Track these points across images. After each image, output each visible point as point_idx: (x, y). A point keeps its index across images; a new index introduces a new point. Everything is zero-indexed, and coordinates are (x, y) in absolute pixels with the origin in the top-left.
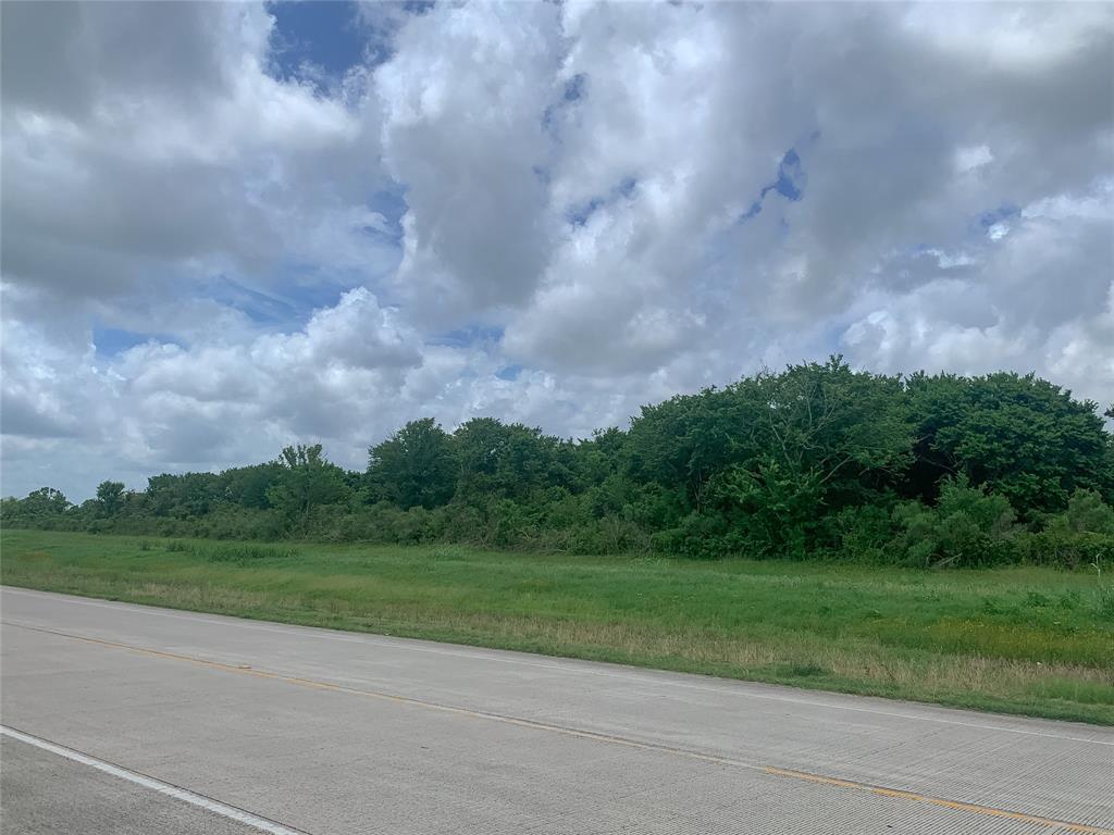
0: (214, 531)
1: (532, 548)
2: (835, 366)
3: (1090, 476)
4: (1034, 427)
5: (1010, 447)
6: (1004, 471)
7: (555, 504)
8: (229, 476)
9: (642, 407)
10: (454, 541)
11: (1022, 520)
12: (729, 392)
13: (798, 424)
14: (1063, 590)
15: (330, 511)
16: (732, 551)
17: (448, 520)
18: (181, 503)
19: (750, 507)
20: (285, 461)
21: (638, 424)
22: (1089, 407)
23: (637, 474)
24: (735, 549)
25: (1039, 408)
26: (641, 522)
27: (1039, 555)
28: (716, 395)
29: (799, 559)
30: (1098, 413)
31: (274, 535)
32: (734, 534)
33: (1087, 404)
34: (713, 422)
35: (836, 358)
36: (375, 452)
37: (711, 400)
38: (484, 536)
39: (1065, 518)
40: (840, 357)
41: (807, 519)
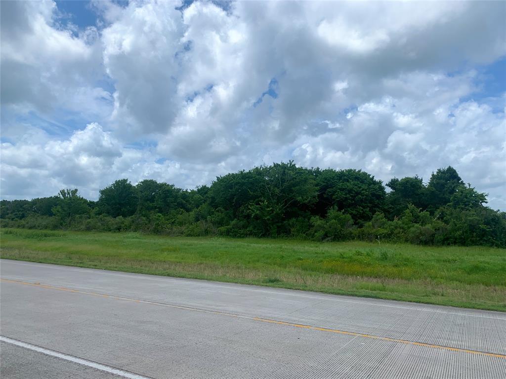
0: (27, 225)
1: (168, 234)
2: (291, 164)
3: (379, 208)
4: (361, 189)
5: (352, 196)
6: (349, 206)
7: (179, 216)
8: (35, 202)
9: (217, 177)
10: (135, 231)
11: (355, 224)
12: (250, 172)
13: (276, 186)
14: (368, 250)
15: (81, 217)
16: (249, 234)
17: (133, 222)
18: (12, 213)
19: (257, 218)
20: (61, 195)
21: (215, 184)
22: (380, 182)
23: (214, 204)
24: (251, 234)
25: (362, 182)
26: (214, 223)
27: (362, 237)
28: (245, 173)
29: (275, 238)
30: (383, 185)
31: (55, 227)
32: (251, 228)
33: (380, 181)
34: (243, 184)
35: (291, 161)
36: (102, 192)
37: (243, 175)
38: (148, 229)
39: (370, 223)
40: (293, 161)
41: (278, 222)
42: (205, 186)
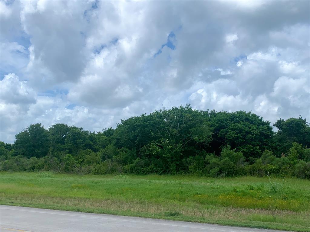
1: (78, 172)
2: (187, 108)
3: (268, 145)
4: (251, 129)
5: (243, 136)
6: (241, 144)
7: (87, 156)
9: (121, 120)
10: (48, 170)
11: (247, 160)
12: (151, 116)
13: (174, 127)
14: (259, 184)
16: (151, 172)
17: (46, 162)
19: (158, 156)
21: (119, 127)
22: (268, 123)
23: (119, 144)
24: (152, 171)
25: (252, 123)
26: (119, 162)
27: (252, 173)
28: (147, 117)
29: (174, 174)
30: (271, 125)
32: (152, 166)
33: (267, 122)
34: (146, 126)
35: (188, 105)
36: (17, 136)
37: (145, 119)
38: (59, 168)
39: (261, 160)
40: (190, 105)
41: (177, 160)
42: (111, 129)
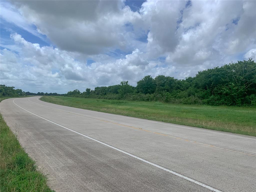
0: (108, 98)
1: (174, 103)
2: (250, 61)
7: (178, 93)
8: (110, 87)
9: (198, 72)
10: (156, 101)
12: (222, 68)
13: (240, 75)
15: (130, 94)
16: (222, 104)
17: (155, 96)
18: (101, 92)
19: (227, 94)
20: (121, 84)
21: (198, 76)
23: (197, 86)
24: (223, 104)
26: (199, 97)
28: (219, 69)
29: (240, 106)
31: (119, 99)
32: (223, 100)
34: (218, 75)
35: (251, 59)
37: (217, 70)
38: (163, 100)
40: (252, 59)
41: (242, 97)
42: (191, 77)
